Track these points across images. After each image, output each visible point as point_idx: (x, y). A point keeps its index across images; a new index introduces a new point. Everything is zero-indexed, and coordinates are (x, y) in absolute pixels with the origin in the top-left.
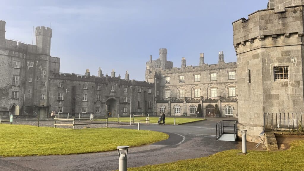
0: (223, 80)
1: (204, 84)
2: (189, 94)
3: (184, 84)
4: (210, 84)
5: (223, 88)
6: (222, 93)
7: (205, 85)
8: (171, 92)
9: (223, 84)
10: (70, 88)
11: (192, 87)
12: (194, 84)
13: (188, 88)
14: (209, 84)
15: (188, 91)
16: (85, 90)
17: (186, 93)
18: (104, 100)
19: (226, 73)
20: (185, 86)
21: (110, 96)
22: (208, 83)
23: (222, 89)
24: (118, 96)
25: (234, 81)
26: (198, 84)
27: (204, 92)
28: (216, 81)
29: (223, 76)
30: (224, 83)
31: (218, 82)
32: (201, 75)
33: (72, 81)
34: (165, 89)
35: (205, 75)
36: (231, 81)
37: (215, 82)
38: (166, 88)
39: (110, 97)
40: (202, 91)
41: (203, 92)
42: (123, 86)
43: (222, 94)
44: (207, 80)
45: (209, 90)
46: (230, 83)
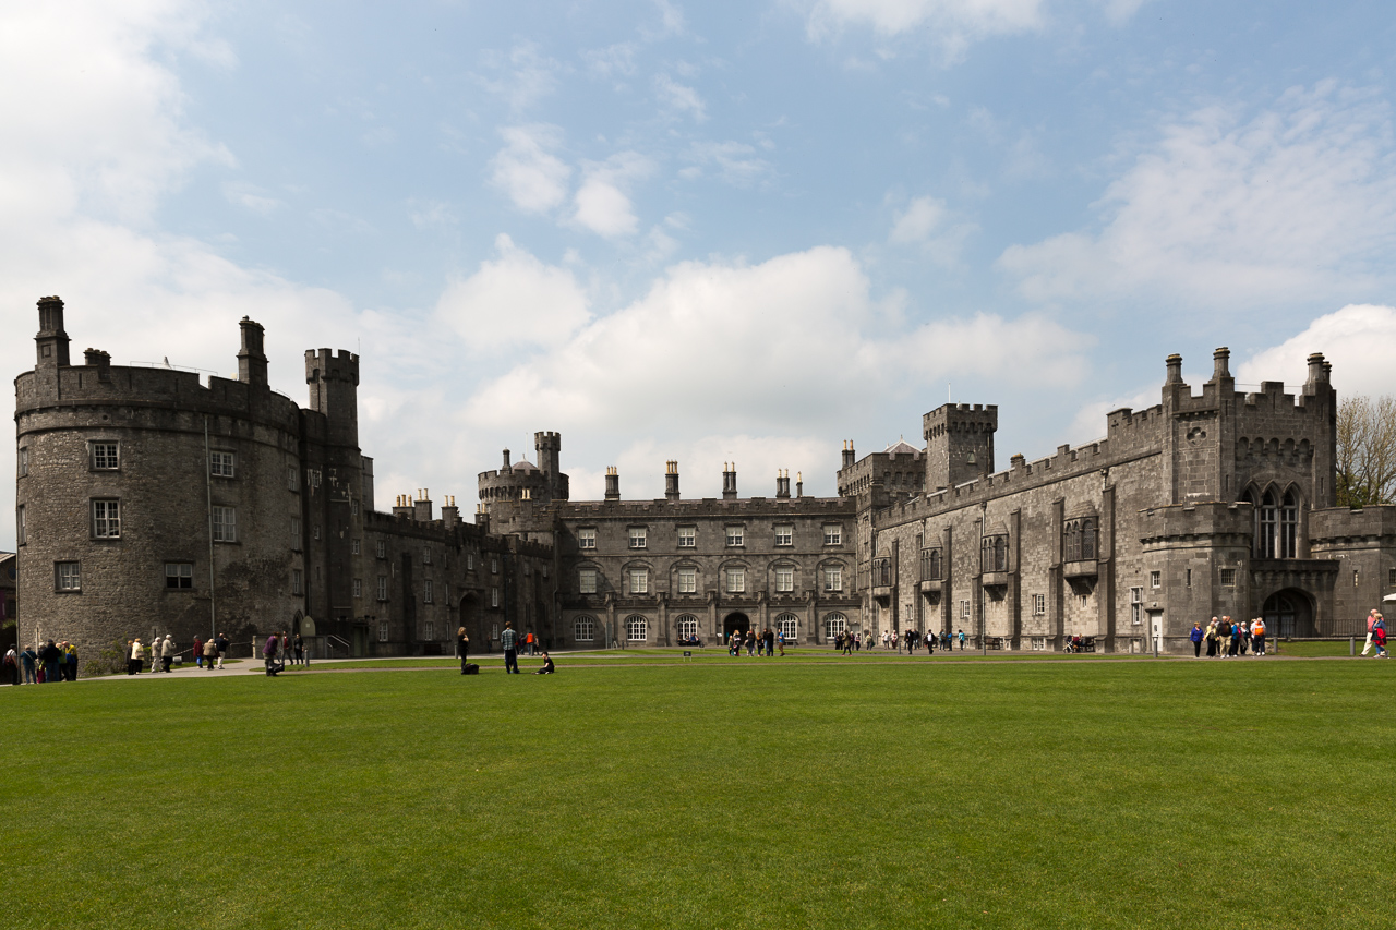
0: (760, 545)
1: (709, 556)
2: (664, 581)
3: (644, 552)
4: (724, 557)
5: (762, 568)
6: (759, 581)
7: (711, 559)
8: (599, 575)
9: (762, 558)
10: (400, 559)
11: (671, 562)
12: (679, 556)
13: (660, 566)
14: (721, 556)
15: (658, 573)
16: (427, 568)
17: (653, 580)
18: (456, 598)
19: (770, 530)
20: (650, 560)
21: (467, 586)
22: (721, 552)
23: (759, 572)
24: (481, 587)
25: (790, 551)
26: (689, 556)
27: (709, 578)
28: (743, 548)
29: (762, 537)
30: (765, 556)
31: (748, 551)
32: (697, 530)
33: (401, 536)
34: (580, 565)
35: (710, 530)
36: (782, 551)
37: (741, 551)
38: (584, 564)
39: (468, 589)
40: (702, 574)
41: (705, 576)
42: (490, 554)
43: (760, 585)
44: (717, 545)
45: (722, 574)
46: (781, 555)
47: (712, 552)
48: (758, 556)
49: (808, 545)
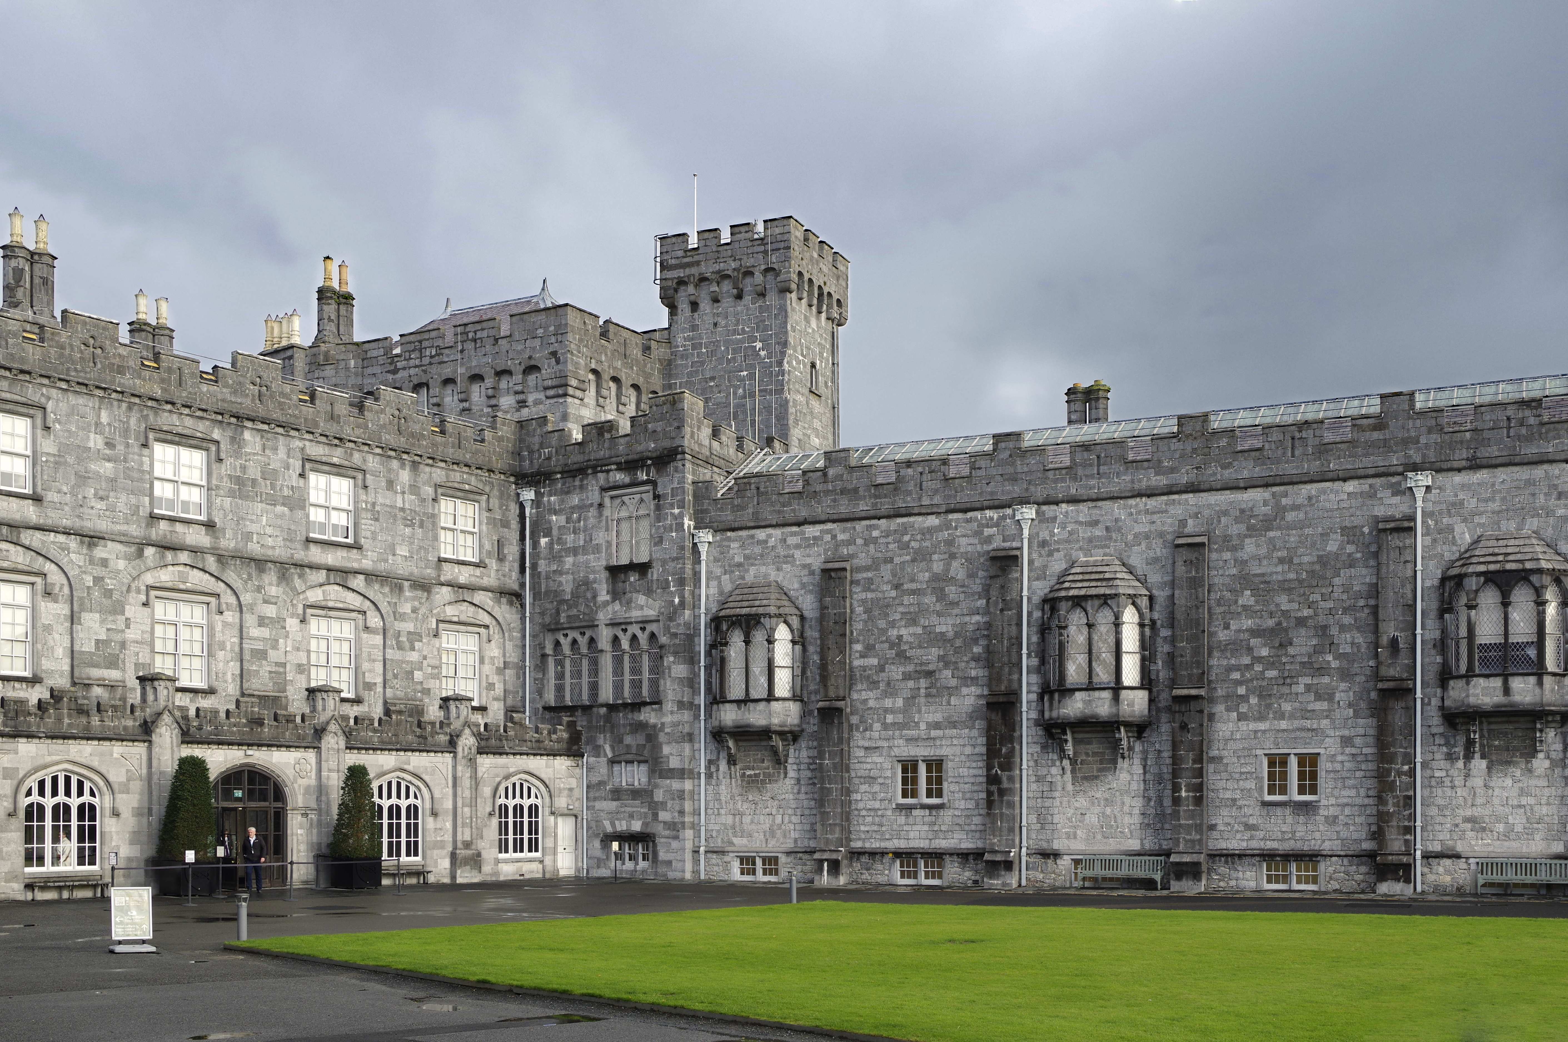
4: (149, 551)
5: (270, 609)
7: (100, 552)
9: (271, 573)
14: (141, 546)
19: (294, 478)
22: (135, 530)
23: (263, 620)
25: (351, 561)
26: (20, 527)
28: (209, 526)
29: (273, 501)
30: (281, 567)
31: (227, 542)
32: (49, 428)
35: (96, 441)
36: (332, 558)
37: (196, 537)
43: (259, 669)
45: (137, 615)
46: (329, 570)
47: (103, 526)
48: (260, 563)
49: (402, 551)
